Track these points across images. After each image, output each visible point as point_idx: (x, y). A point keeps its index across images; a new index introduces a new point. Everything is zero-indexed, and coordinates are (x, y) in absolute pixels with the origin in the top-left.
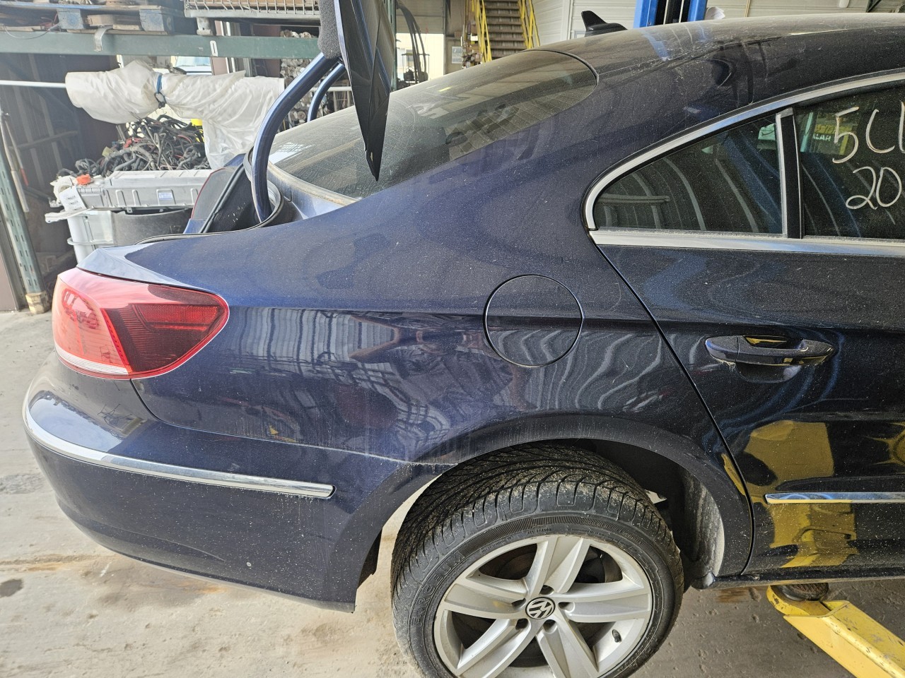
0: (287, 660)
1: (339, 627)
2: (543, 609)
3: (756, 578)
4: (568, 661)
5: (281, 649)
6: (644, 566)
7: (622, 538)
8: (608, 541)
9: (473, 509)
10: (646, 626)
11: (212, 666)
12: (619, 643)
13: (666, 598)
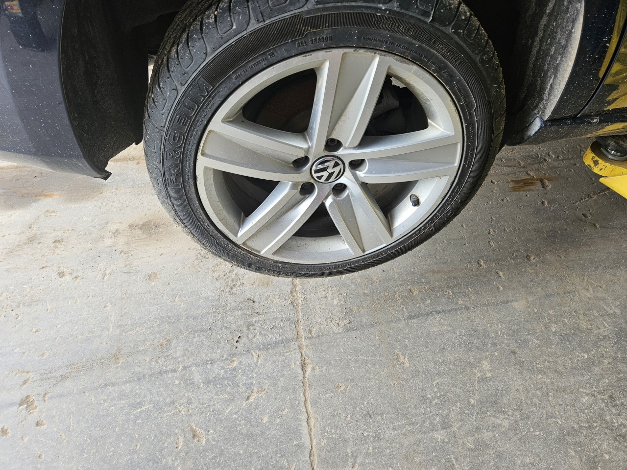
0: (115, 248)
1: (163, 223)
2: (330, 170)
3: (595, 121)
4: (360, 228)
5: (110, 240)
6: (459, 101)
7: (434, 55)
8: (415, 61)
9: (216, 10)
10: (449, 186)
11: (46, 254)
12: (416, 208)
13: (480, 147)
